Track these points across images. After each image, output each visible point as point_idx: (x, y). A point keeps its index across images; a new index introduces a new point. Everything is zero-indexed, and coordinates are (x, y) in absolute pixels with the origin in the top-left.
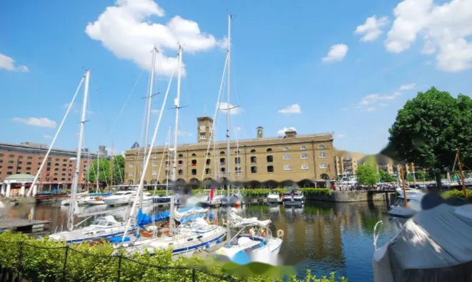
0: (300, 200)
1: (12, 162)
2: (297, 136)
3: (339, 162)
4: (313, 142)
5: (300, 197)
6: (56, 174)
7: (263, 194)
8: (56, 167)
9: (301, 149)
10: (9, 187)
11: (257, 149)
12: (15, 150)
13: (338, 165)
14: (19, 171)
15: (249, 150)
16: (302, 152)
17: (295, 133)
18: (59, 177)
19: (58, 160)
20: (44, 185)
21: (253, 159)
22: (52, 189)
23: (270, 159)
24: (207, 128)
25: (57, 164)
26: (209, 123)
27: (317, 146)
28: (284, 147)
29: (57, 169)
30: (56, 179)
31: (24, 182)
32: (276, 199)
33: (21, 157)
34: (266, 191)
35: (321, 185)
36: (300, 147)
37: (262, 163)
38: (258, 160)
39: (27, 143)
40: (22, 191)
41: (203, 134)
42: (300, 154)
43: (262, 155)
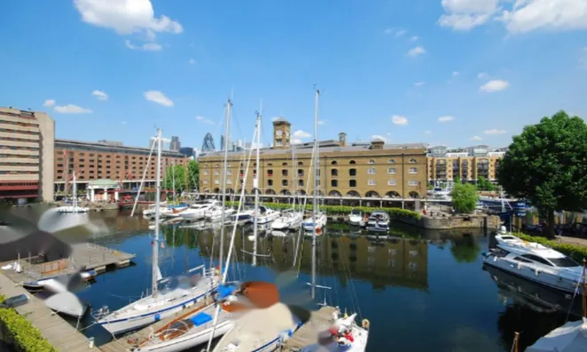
0: (385, 226)
1: (93, 161)
2: (385, 148)
3: (431, 166)
4: (403, 156)
5: (386, 223)
6: (134, 172)
7: (343, 212)
8: (134, 165)
9: (389, 162)
10: (93, 192)
11: (338, 161)
12: (94, 149)
13: (429, 169)
14: (100, 175)
15: (330, 161)
16: (390, 167)
17: (383, 143)
18: (138, 175)
19: (134, 158)
20: (125, 184)
21: (334, 172)
22: (132, 187)
23: (353, 172)
24: (284, 133)
25: (134, 163)
26: (286, 128)
27: (408, 160)
28: (369, 160)
29: (134, 168)
30: (134, 177)
31: (106, 188)
32: (358, 223)
33: (100, 156)
34: (347, 208)
35: (410, 205)
36: (388, 161)
37: (343, 177)
38: (339, 173)
39: (104, 141)
40: (105, 196)
41: (279, 140)
42: (388, 168)
43: (344, 168)
